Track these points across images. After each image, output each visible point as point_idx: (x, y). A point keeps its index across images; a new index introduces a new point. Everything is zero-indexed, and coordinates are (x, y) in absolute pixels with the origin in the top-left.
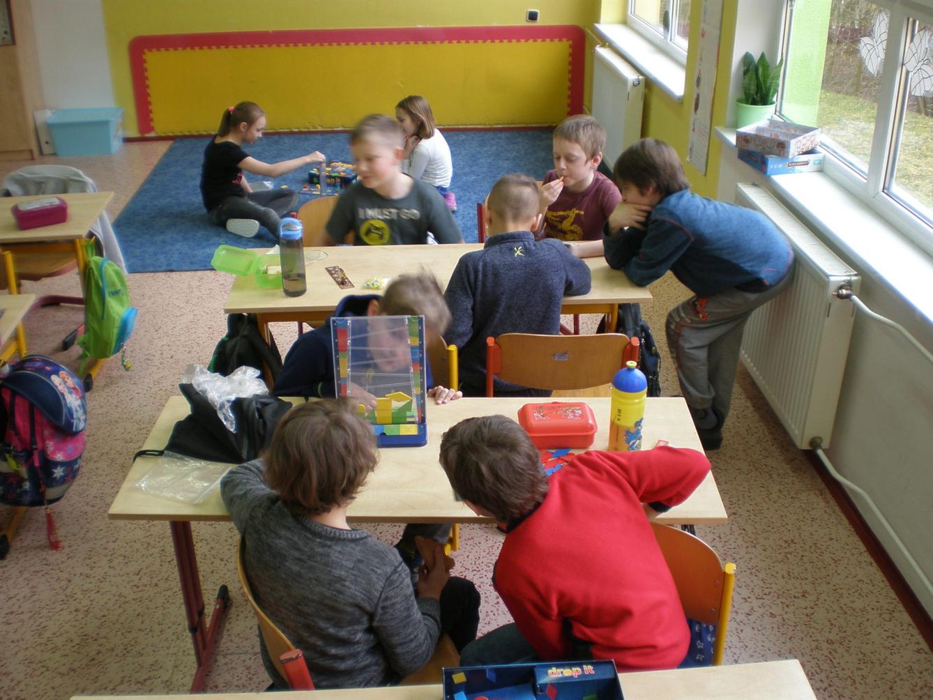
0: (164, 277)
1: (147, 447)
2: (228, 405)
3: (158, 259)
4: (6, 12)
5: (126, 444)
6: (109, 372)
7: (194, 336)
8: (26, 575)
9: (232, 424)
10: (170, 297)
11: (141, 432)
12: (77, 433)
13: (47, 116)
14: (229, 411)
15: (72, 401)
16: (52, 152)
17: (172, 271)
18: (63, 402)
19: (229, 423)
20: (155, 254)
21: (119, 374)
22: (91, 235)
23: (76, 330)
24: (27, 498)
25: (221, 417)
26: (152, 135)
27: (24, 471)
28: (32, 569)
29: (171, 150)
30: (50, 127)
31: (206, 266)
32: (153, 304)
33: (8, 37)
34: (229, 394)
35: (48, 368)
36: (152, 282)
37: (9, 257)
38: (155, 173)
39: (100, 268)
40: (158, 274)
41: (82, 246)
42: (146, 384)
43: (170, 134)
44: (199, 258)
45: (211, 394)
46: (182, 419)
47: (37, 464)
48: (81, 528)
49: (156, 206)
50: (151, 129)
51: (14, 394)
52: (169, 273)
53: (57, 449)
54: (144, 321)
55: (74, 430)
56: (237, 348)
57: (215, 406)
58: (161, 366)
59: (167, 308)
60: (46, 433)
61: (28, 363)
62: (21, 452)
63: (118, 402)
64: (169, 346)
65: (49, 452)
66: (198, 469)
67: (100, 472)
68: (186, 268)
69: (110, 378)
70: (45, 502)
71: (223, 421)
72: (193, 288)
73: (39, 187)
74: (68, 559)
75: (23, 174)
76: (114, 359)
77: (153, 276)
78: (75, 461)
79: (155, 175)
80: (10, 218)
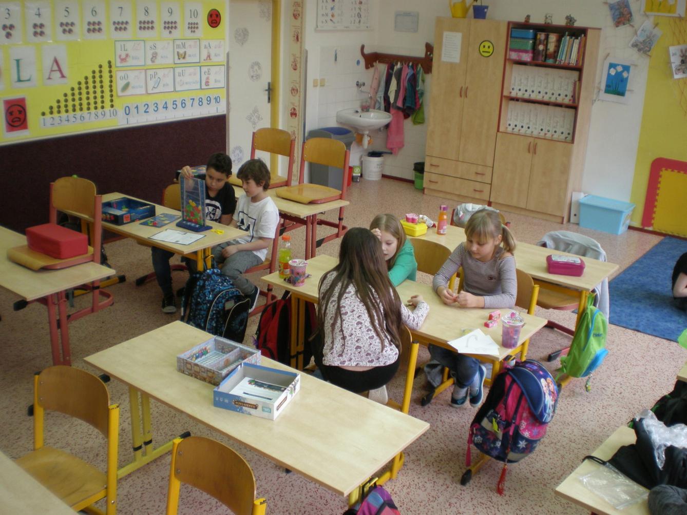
0: (632, 334)
1: (594, 454)
2: (663, 448)
3: (631, 320)
4: (573, 119)
5: (570, 443)
6: (574, 388)
7: (641, 383)
8: (475, 502)
9: (662, 463)
10: (632, 350)
11: (584, 438)
12: (545, 423)
13: (580, 197)
14: (664, 453)
15: (548, 400)
16: (577, 222)
17: (638, 331)
18: (543, 399)
19: (661, 461)
20: (630, 315)
21: (580, 391)
22: (594, 291)
23: (560, 351)
24: (495, 453)
25: (656, 455)
26: (650, 229)
27: (500, 434)
28: (480, 500)
29: (660, 243)
30: (580, 205)
31: (664, 335)
32: (618, 350)
33: (570, 137)
34: (667, 440)
35: (541, 373)
36: (623, 334)
37: (537, 288)
38: (645, 257)
39: (593, 315)
40: (627, 330)
41: (586, 296)
42: (597, 406)
43: (663, 232)
44: (661, 328)
45: (655, 436)
46: (627, 445)
47: (511, 433)
48: (522, 487)
49: (639, 280)
50: (650, 225)
51: (514, 381)
52: (636, 332)
53: (527, 428)
54: (608, 360)
55: (544, 420)
56: (676, 406)
57: (655, 446)
58: (611, 397)
59: (628, 357)
60: (525, 415)
61: (529, 364)
62: (504, 421)
63: (574, 411)
64: (621, 384)
65: (521, 429)
66: (627, 485)
67: (546, 454)
68: (648, 332)
69: (574, 392)
70: (507, 460)
71: (657, 458)
72: (650, 349)
73: (567, 246)
74: (506, 504)
75: (559, 235)
76: (581, 380)
77: (624, 331)
78: (535, 441)
79: (645, 258)
80: (544, 263)
